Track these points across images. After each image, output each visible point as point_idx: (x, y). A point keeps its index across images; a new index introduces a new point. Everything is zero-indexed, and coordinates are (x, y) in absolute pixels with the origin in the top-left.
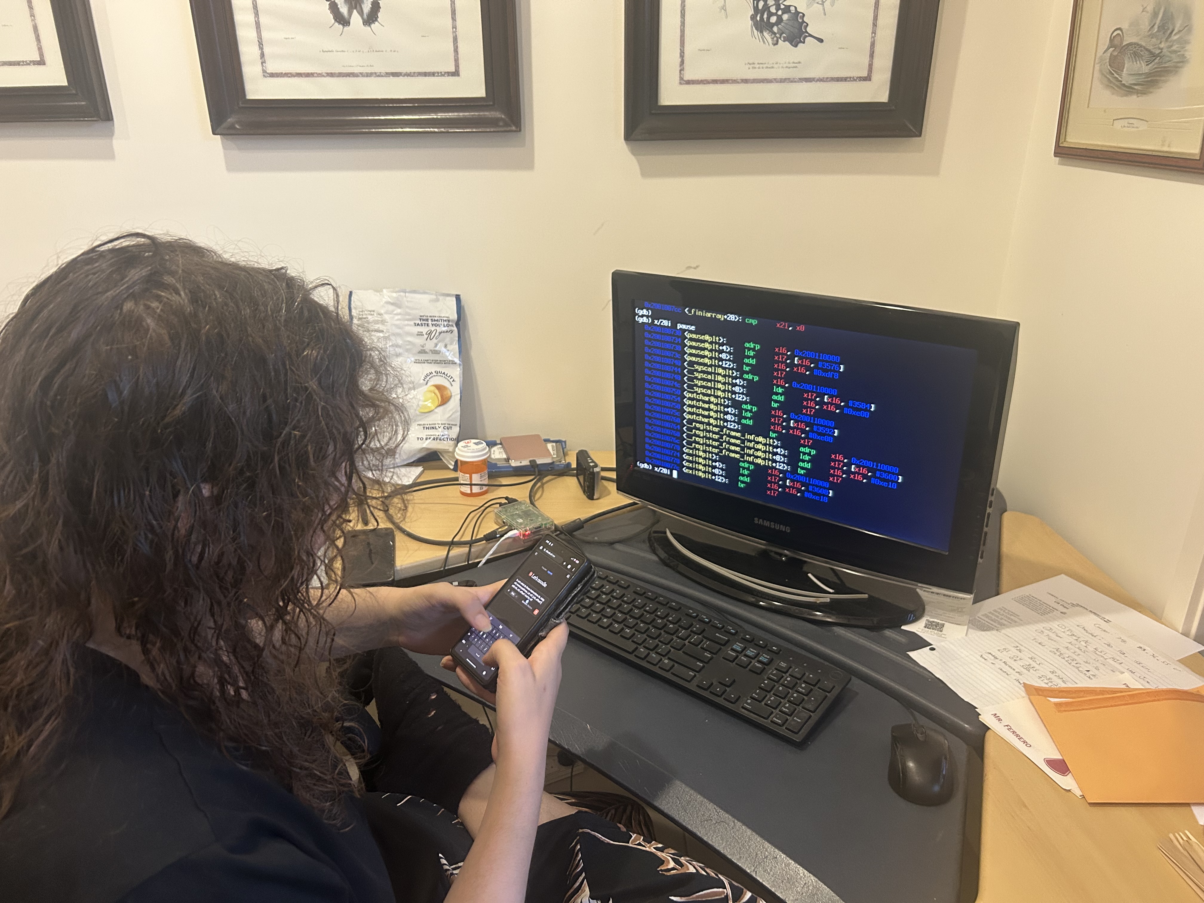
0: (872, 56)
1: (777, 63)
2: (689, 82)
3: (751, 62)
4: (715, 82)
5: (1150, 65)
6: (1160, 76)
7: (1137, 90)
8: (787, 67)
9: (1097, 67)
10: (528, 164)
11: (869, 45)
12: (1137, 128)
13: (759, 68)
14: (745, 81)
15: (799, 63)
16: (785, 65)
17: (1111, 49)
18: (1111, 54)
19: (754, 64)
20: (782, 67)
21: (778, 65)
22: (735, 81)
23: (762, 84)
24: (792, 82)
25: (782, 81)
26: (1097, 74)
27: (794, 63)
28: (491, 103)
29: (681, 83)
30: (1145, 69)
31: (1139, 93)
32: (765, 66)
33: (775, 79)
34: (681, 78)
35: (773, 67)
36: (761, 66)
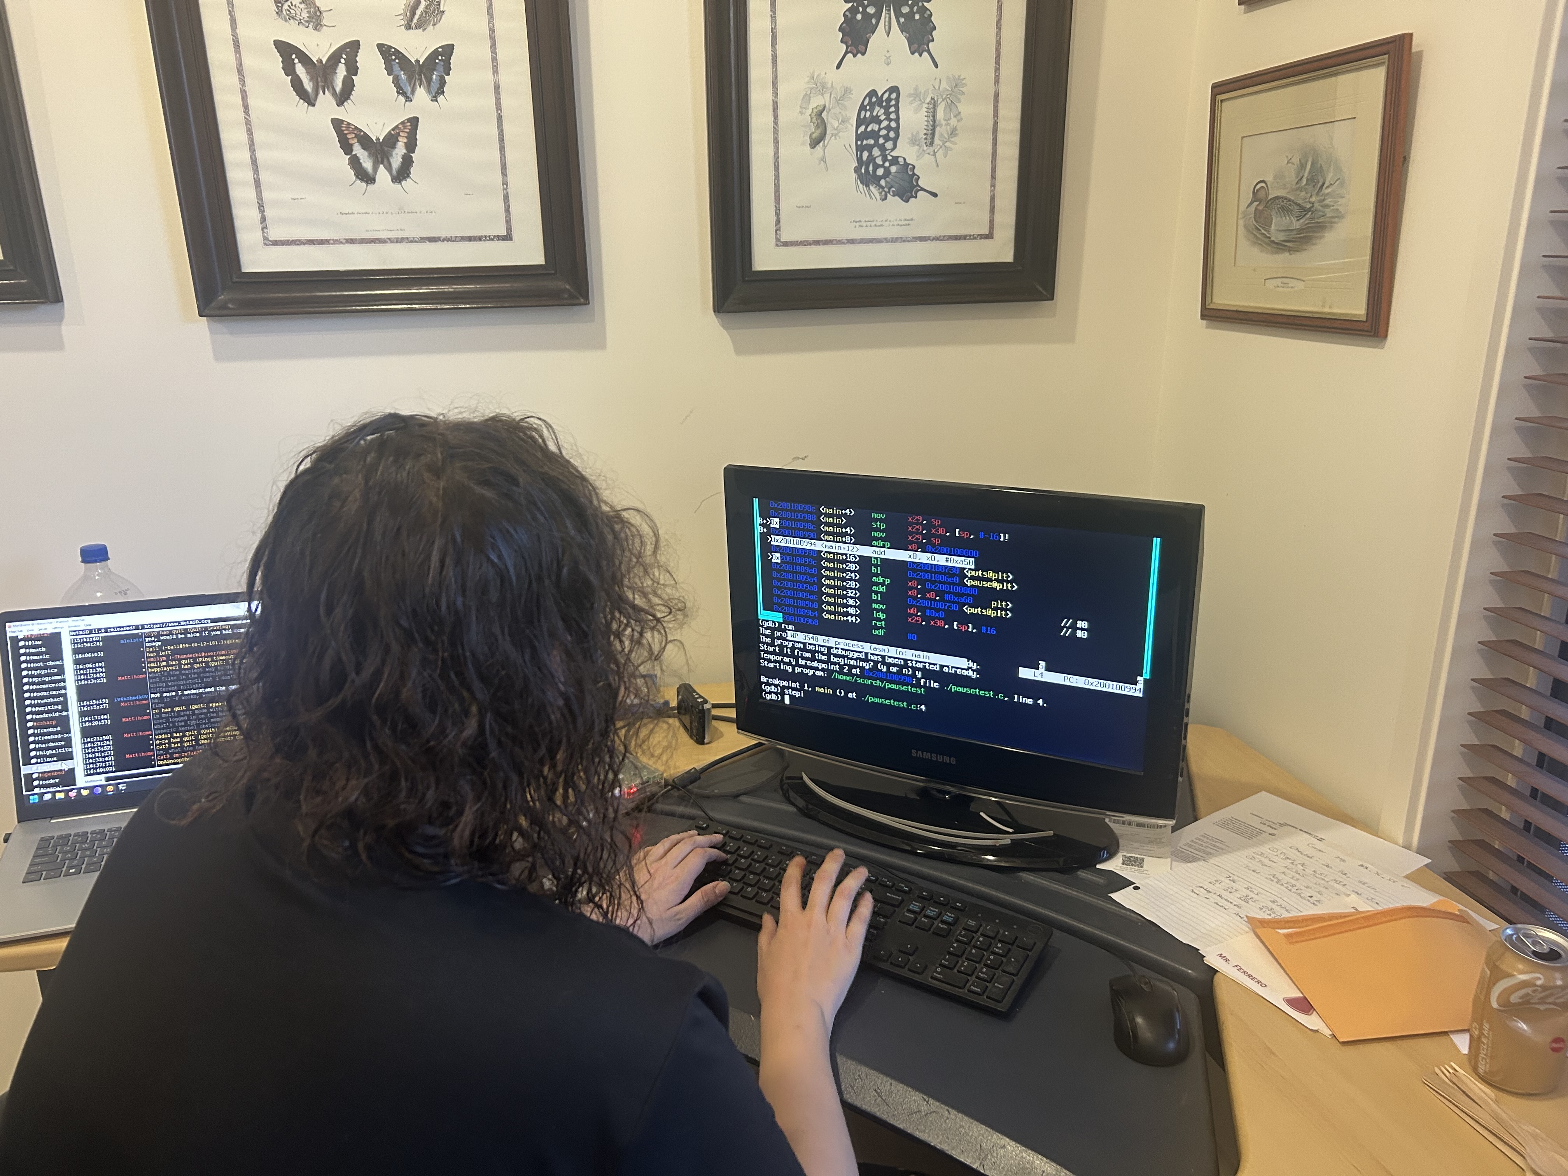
0: (992, 210)
1: (886, 221)
2: (786, 244)
3: (857, 220)
4: (817, 243)
5: (1302, 221)
6: (1314, 232)
7: (1290, 247)
8: (898, 225)
9: (1241, 222)
10: (598, 343)
11: (988, 199)
12: (1292, 287)
13: (867, 226)
14: (852, 242)
15: (912, 220)
16: (895, 223)
17: (1256, 203)
18: (1256, 209)
19: (860, 221)
20: (893, 225)
21: (888, 222)
22: (840, 242)
23: (871, 244)
24: (904, 241)
25: (894, 240)
26: (1241, 229)
27: (906, 220)
28: (553, 272)
29: (777, 245)
30: (1296, 225)
31: (1290, 250)
32: (873, 224)
33: (885, 239)
34: (778, 240)
35: (882, 225)
36: (869, 224)
